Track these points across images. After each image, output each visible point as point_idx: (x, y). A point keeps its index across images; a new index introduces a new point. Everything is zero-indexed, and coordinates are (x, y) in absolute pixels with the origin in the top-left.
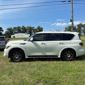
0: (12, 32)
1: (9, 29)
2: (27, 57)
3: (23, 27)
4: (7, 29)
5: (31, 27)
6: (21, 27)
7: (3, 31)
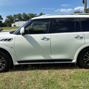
0: (13, 21)
1: (9, 17)
2: (16, 63)
3: (24, 14)
4: (7, 17)
5: (33, 14)
6: (22, 14)
7: (2, 19)
